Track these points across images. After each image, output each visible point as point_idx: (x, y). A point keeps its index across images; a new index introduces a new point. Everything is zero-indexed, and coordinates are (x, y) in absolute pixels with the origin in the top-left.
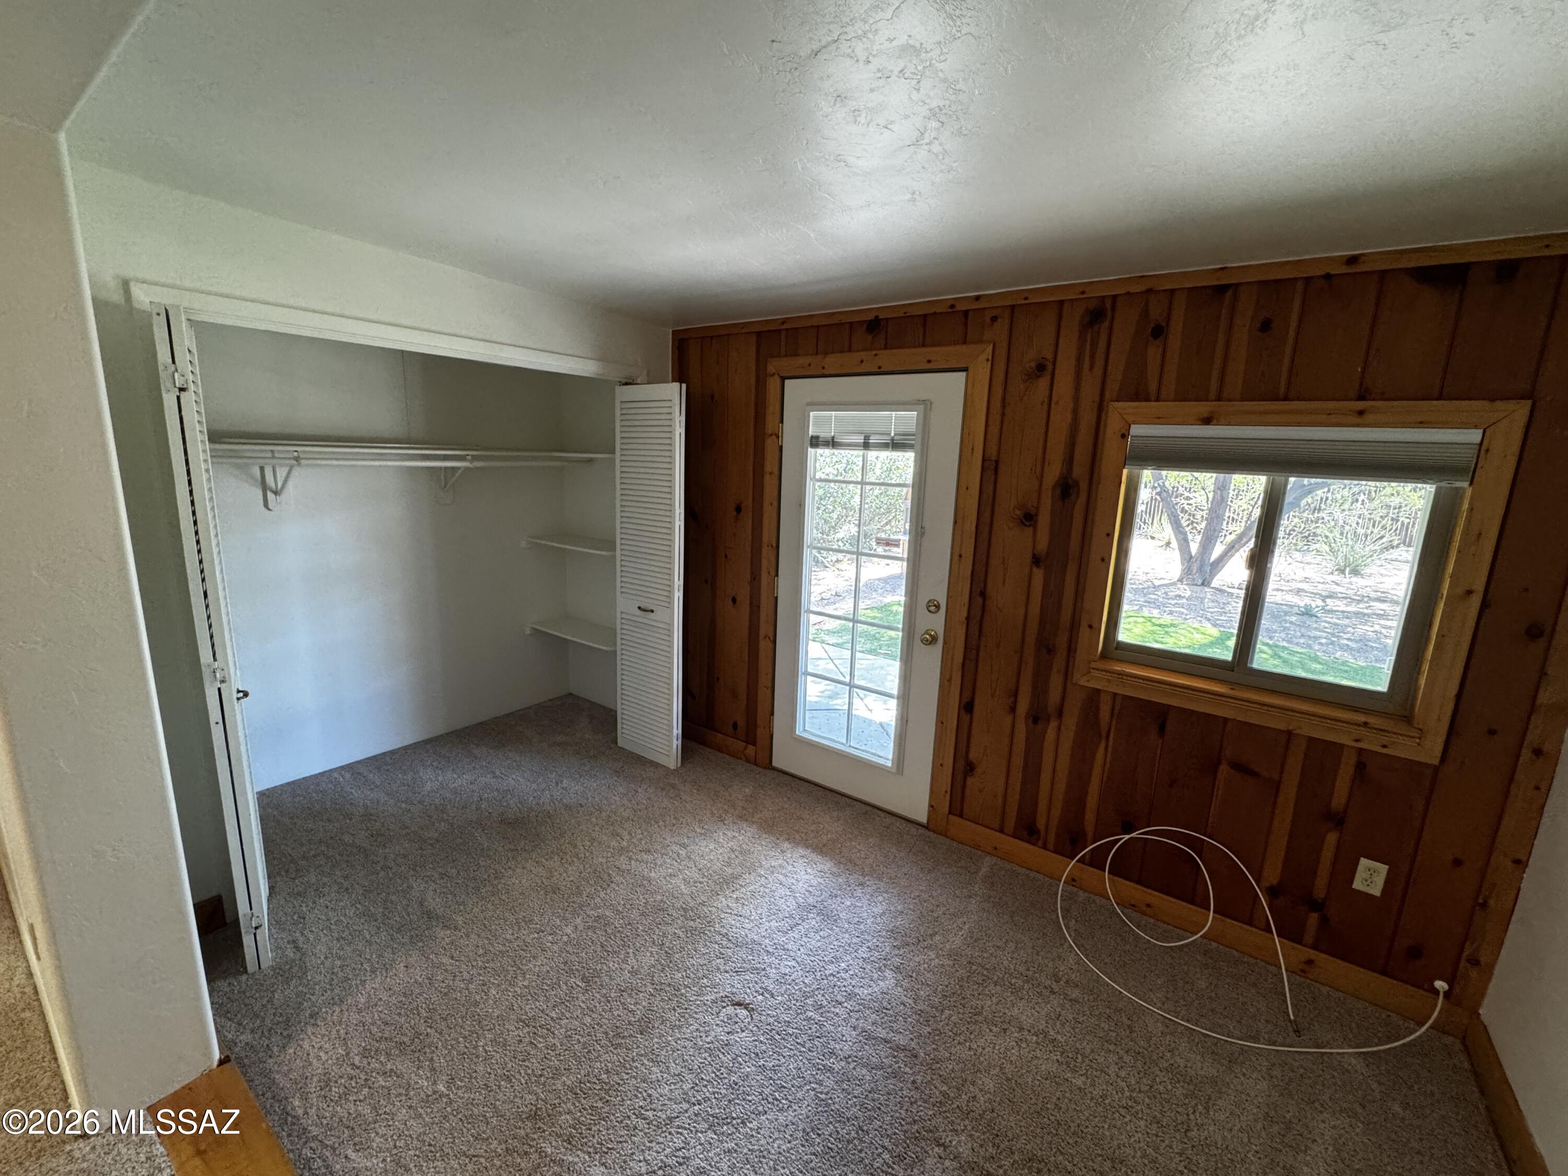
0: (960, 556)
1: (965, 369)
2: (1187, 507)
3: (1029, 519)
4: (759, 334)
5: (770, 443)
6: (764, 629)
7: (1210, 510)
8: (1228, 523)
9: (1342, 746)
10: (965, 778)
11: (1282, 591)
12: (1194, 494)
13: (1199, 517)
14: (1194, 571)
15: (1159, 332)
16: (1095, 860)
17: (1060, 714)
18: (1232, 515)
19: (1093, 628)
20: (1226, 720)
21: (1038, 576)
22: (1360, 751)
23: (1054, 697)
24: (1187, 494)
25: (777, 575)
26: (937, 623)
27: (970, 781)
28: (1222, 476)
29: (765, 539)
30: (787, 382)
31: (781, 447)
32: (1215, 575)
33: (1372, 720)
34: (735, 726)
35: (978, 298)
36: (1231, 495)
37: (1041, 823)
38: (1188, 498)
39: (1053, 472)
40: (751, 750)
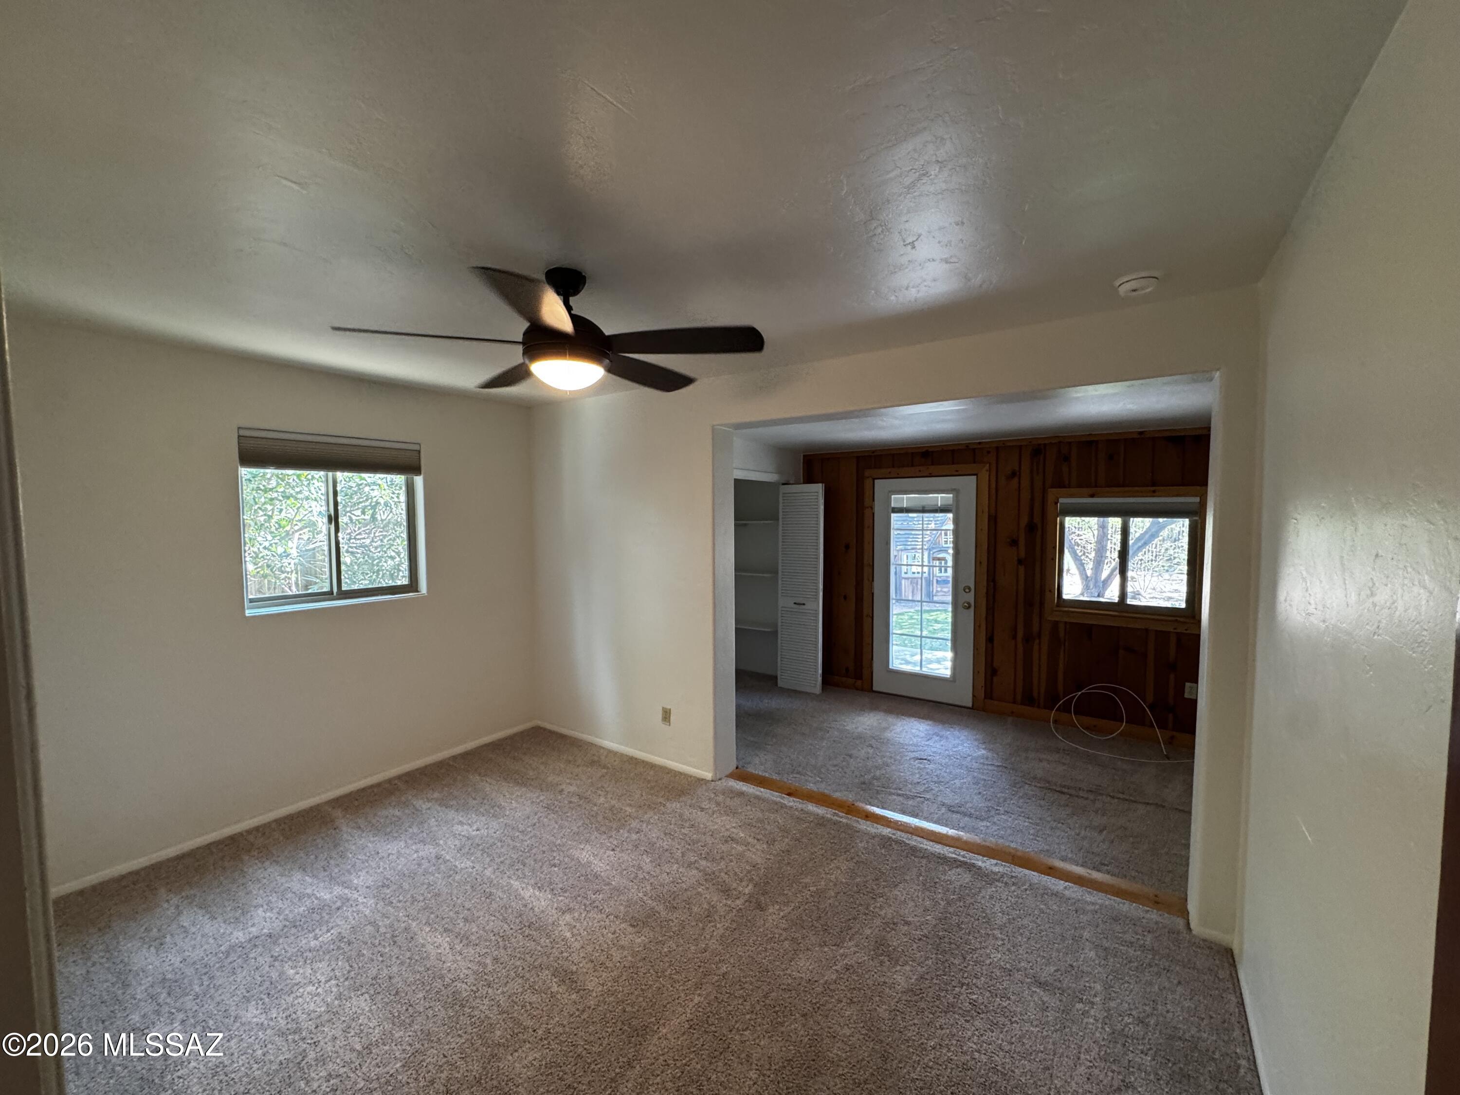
0: (981, 563)
1: (976, 475)
2: (1079, 542)
3: (1014, 543)
4: (858, 458)
5: (867, 512)
6: (866, 611)
7: (1096, 542)
8: (1111, 552)
9: (1169, 632)
10: (992, 679)
11: (1156, 598)
12: (1083, 532)
13: (1089, 548)
14: (1091, 587)
15: (1067, 459)
16: (1066, 708)
17: (1039, 636)
18: (1113, 546)
19: (1051, 591)
20: (1118, 627)
21: (1022, 569)
22: (1177, 633)
23: (1036, 628)
24: (1078, 532)
25: (873, 580)
26: (970, 597)
27: (995, 679)
28: (1102, 519)
29: (865, 562)
30: (876, 481)
31: (873, 514)
32: (1106, 589)
33: (1178, 619)
34: (847, 669)
35: (980, 443)
36: (1110, 532)
37: (1035, 694)
38: (1078, 535)
39: (1024, 520)
40: (859, 683)
